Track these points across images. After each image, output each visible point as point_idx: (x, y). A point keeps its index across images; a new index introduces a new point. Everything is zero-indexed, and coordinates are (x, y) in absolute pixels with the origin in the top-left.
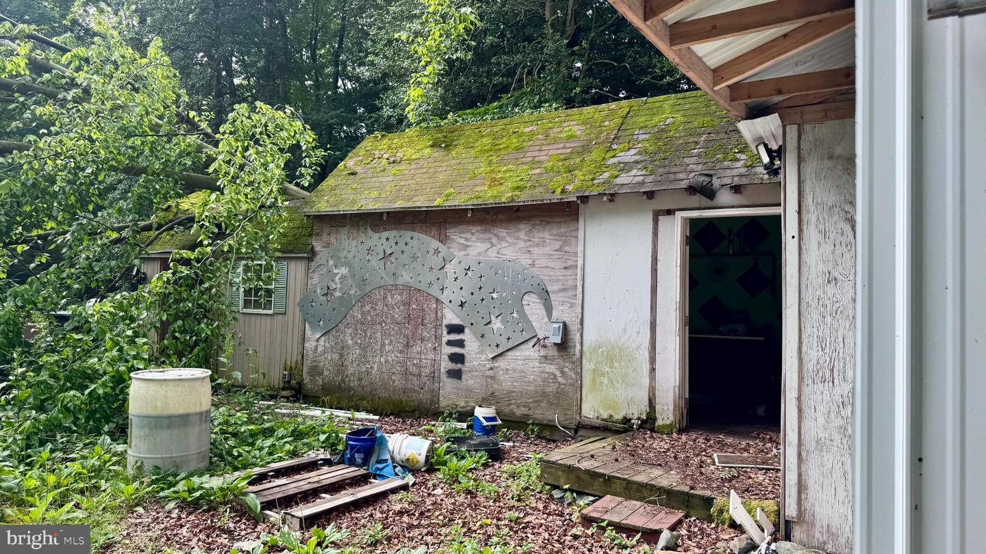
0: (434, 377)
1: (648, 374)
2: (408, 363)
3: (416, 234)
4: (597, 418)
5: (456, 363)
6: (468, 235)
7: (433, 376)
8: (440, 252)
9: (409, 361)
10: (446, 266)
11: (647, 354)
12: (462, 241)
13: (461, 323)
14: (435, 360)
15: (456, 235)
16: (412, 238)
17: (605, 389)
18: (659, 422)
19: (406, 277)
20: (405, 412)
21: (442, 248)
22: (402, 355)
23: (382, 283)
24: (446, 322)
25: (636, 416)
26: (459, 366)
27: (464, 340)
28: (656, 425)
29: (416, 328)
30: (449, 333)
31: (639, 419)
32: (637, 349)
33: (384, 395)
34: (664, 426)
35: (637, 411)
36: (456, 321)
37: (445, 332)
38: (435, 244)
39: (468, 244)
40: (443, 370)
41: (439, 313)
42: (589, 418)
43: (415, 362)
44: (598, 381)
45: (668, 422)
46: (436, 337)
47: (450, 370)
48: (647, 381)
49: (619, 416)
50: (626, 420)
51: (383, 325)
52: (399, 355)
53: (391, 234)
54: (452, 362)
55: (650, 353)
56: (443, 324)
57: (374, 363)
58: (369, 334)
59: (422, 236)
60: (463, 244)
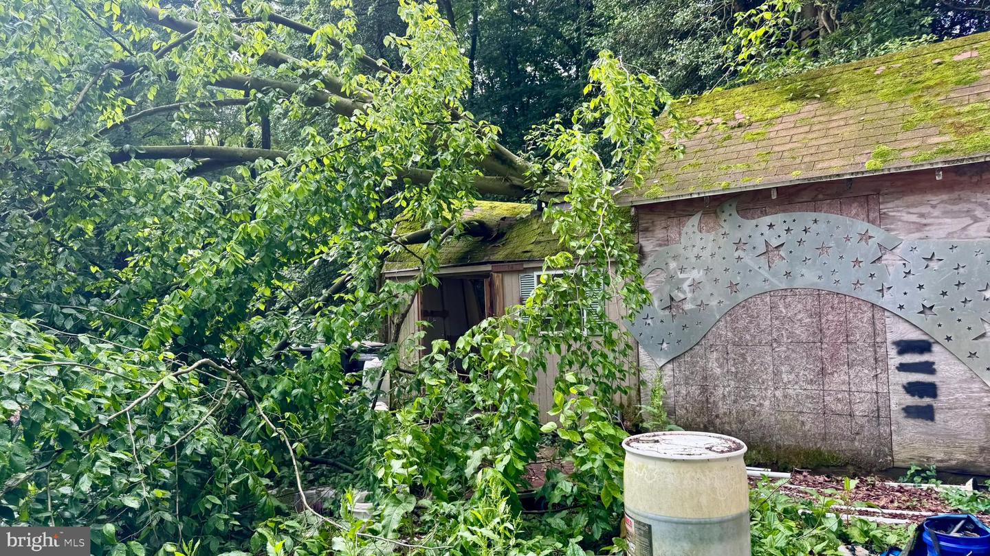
0: (878, 417)
2: (827, 398)
3: (821, 216)
5: (921, 397)
6: (924, 209)
7: (878, 415)
8: (870, 237)
9: (829, 395)
10: (884, 257)
12: (914, 218)
13: (924, 338)
14: (877, 393)
15: (899, 211)
16: (815, 221)
19: (808, 277)
20: (828, 466)
21: (874, 231)
22: (815, 387)
23: (767, 287)
24: (891, 337)
26: (926, 401)
27: (933, 363)
29: (836, 347)
30: (901, 352)
33: (788, 442)
36: (914, 335)
37: (893, 352)
38: (862, 226)
39: (924, 221)
40: (893, 407)
41: (879, 326)
43: (840, 396)
46: (876, 359)
47: (908, 407)
51: (775, 345)
52: (809, 387)
53: (778, 218)
54: (913, 395)
56: (889, 341)
57: (764, 398)
58: (749, 359)
59: (833, 217)
60: (913, 223)
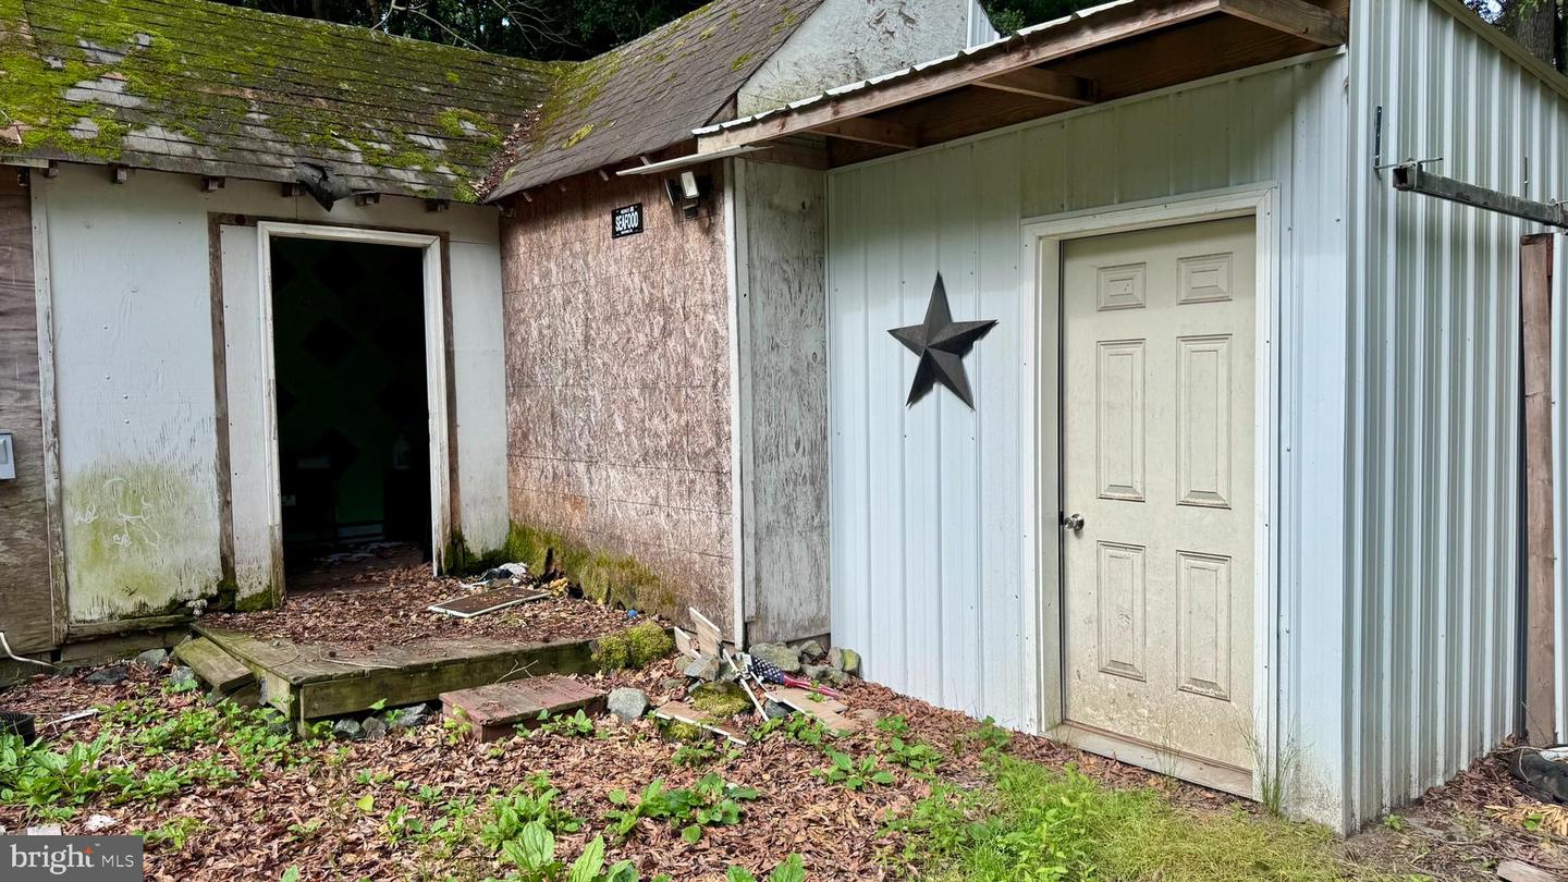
1: (217, 513)
4: (111, 616)
11: (213, 479)
17: (123, 556)
18: (245, 593)
25: (197, 593)
28: (238, 598)
31: (203, 596)
32: (192, 471)
34: (252, 598)
35: (198, 582)
42: (91, 621)
44: (106, 544)
45: (260, 589)
48: (214, 527)
49: (159, 601)
50: (177, 606)
55: (218, 475)
